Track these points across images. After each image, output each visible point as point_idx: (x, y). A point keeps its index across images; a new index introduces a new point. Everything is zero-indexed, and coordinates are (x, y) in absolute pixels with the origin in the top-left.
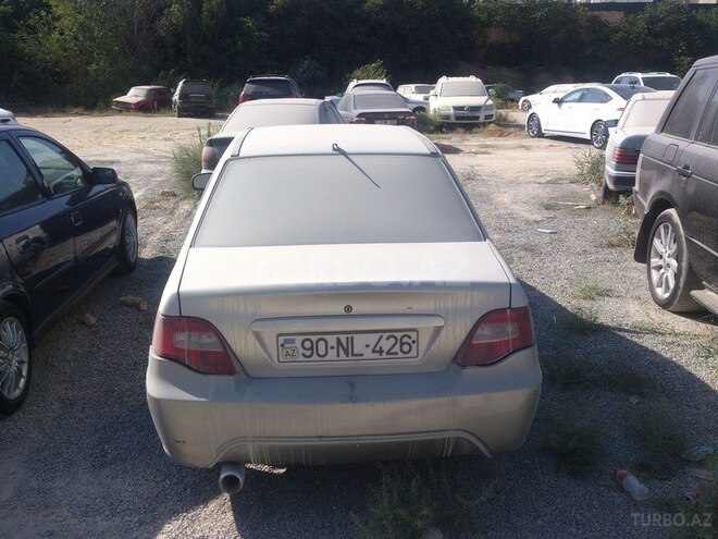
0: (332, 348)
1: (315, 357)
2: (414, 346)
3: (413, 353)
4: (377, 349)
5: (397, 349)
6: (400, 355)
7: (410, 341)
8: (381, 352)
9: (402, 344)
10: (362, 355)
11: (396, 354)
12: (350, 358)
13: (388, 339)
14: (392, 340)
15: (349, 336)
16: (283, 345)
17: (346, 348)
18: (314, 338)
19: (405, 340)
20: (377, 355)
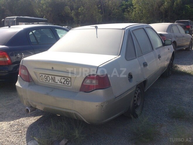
0: (51, 79)
1: (47, 81)
2: (70, 82)
3: (70, 85)
4: (61, 82)
5: (65, 83)
6: (66, 85)
7: (69, 81)
8: (62, 83)
9: (67, 81)
10: (57, 83)
11: (65, 84)
12: (55, 83)
13: (63, 79)
14: (64, 80)
15: (54, 76)
16: (41, 77)
17: (54, 80)
18: (47, 76)
19: (67, 80)
20: (60, 84)
